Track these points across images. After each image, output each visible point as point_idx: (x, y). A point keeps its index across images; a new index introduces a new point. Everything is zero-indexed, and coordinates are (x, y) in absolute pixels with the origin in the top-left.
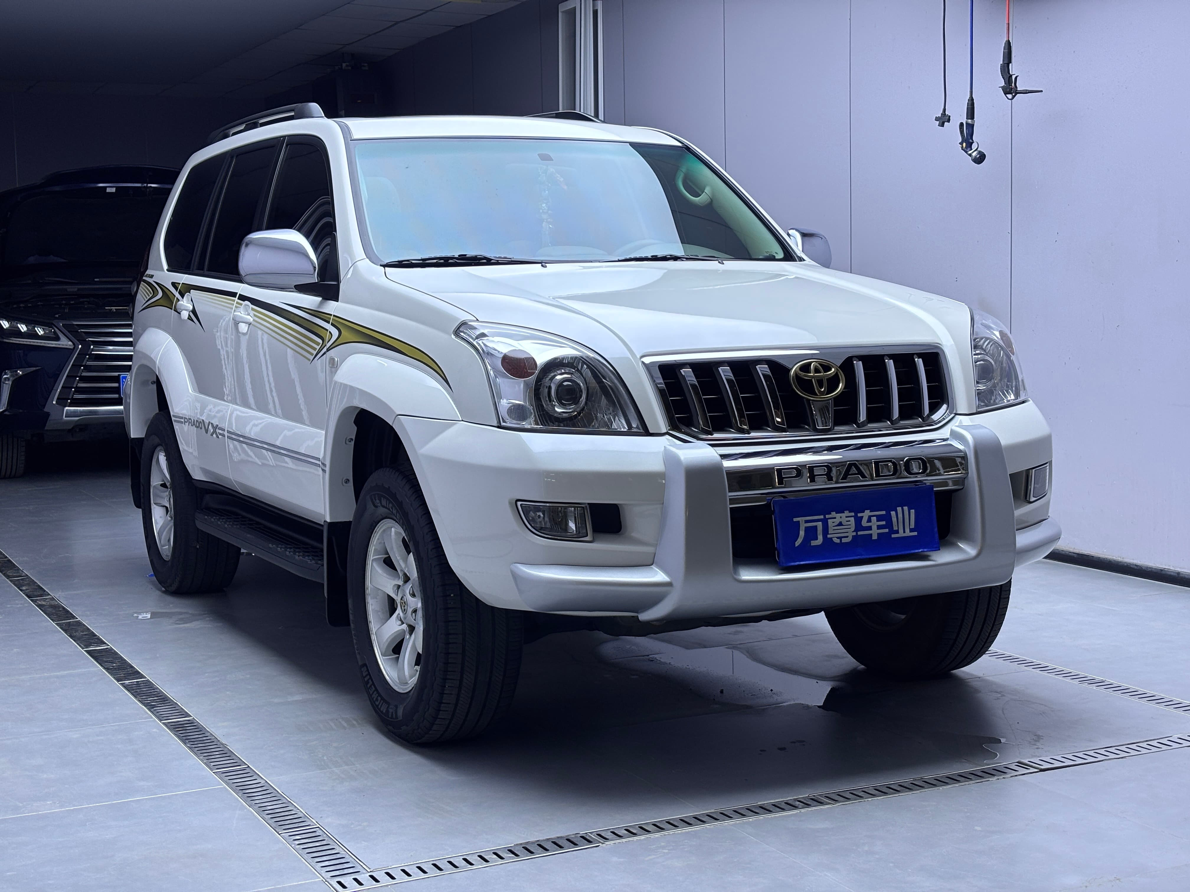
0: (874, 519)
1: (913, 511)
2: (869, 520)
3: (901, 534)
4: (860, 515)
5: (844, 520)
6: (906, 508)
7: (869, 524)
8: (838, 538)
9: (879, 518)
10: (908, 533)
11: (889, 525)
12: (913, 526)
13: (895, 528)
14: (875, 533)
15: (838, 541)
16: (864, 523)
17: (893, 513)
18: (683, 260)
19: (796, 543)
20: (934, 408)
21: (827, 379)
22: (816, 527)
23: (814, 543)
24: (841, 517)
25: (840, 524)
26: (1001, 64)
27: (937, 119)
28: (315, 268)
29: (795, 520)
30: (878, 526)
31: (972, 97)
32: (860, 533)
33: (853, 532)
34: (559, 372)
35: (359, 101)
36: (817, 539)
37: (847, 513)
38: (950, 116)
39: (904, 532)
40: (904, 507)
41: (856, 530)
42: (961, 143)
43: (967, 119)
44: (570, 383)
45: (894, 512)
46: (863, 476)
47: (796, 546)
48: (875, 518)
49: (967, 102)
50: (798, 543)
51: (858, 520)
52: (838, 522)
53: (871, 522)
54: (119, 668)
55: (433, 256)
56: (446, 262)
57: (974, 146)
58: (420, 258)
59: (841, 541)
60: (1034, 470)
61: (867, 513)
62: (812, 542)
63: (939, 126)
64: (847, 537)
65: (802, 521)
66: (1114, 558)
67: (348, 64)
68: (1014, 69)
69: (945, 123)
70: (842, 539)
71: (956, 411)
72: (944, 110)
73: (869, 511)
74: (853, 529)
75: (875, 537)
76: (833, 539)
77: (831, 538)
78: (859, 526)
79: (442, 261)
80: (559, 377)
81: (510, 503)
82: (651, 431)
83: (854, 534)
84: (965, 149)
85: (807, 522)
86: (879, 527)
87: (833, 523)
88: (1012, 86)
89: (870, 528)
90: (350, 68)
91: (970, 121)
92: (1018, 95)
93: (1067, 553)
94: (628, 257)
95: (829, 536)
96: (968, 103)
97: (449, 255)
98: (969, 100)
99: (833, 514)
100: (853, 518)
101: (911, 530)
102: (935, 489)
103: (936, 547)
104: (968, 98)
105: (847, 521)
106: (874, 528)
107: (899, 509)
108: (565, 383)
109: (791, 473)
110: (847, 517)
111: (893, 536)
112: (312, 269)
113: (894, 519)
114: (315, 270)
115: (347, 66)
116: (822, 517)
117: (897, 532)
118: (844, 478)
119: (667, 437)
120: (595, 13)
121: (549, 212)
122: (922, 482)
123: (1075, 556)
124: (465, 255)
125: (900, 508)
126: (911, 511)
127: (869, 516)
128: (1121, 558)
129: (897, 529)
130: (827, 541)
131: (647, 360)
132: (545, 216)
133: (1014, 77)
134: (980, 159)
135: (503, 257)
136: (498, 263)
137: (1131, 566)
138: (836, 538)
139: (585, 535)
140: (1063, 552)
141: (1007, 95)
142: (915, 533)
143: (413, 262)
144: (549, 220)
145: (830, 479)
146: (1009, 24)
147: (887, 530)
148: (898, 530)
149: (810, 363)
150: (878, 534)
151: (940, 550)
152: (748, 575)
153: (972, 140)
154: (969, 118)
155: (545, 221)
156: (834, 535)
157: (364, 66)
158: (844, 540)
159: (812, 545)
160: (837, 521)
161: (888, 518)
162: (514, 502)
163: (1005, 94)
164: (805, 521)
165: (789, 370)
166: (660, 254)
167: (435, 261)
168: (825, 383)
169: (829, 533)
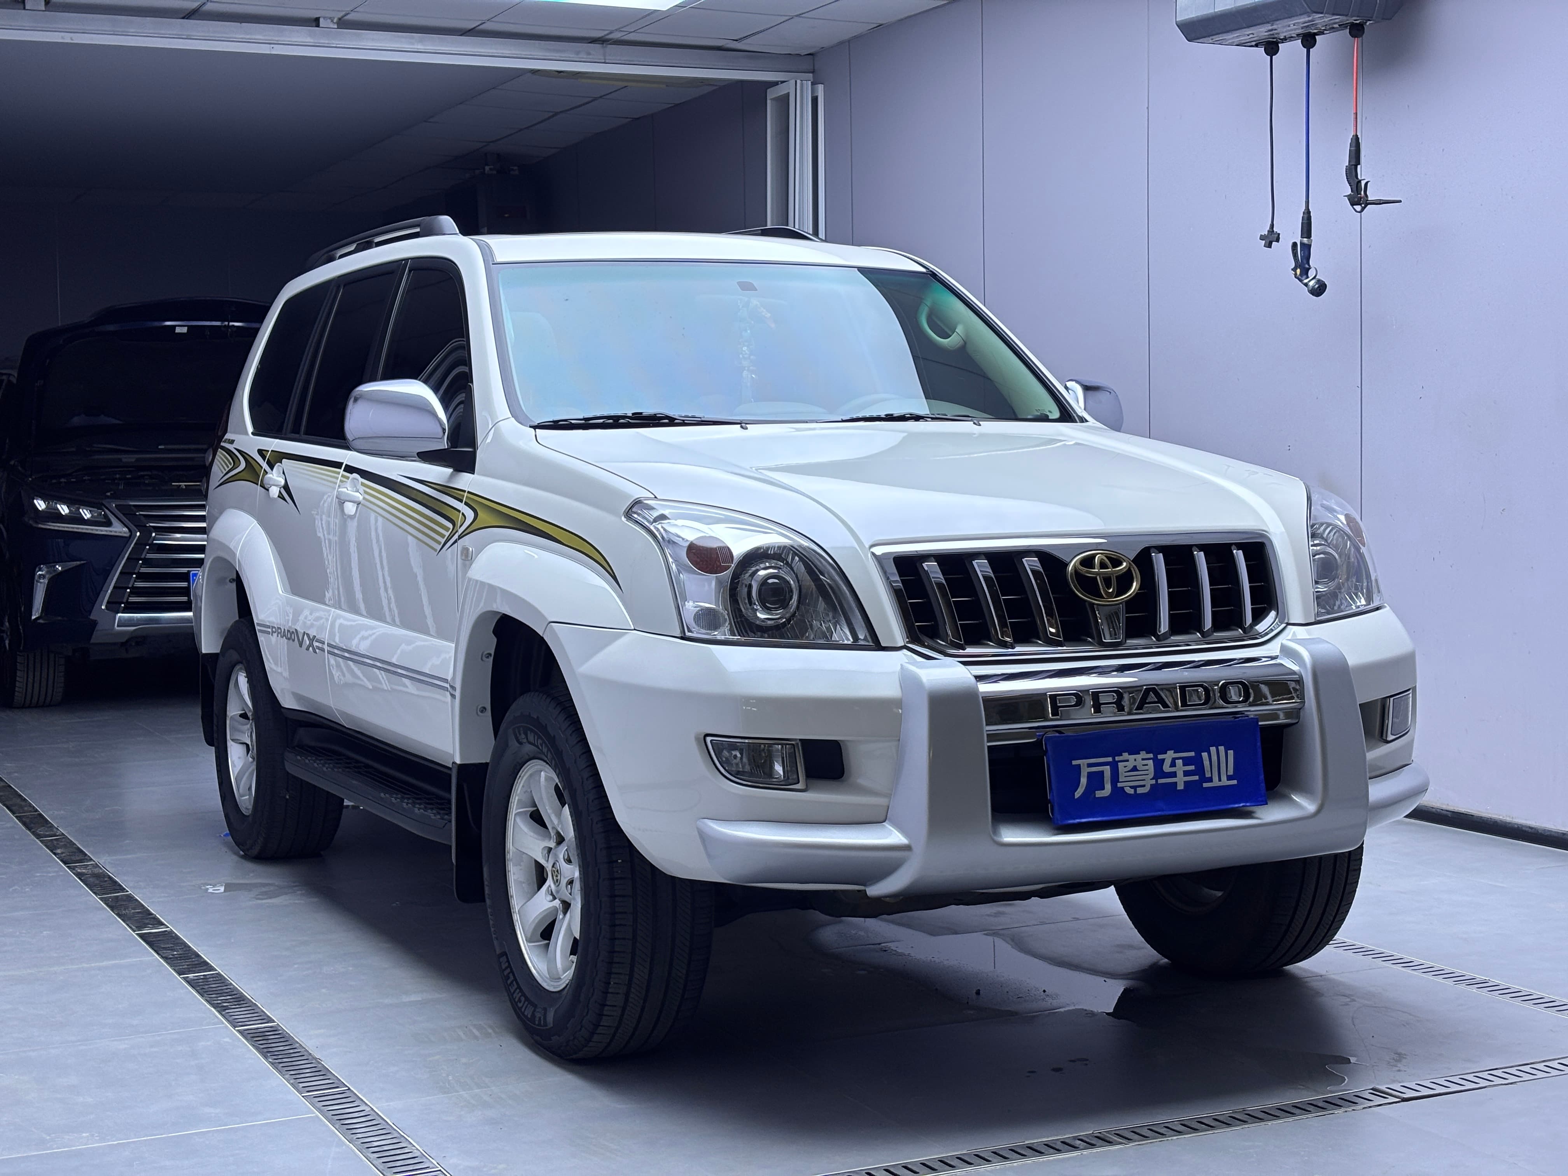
0: (1179, 762)
1: (1231, 753)
2: (1173, 764)
3: (1216, 783)
4: (1160, 757)
5: (1139, 764)
6: (1221, 748)
7: (1173, 769)
8: (1131, 787)
9: (1187, 761)
10: (1225, 782)
11: (1200, 770)
12: (1231, 772)
13: (1208, 775)
14: (1180, 781)
15: (1132, 791)
16: (1167, 768)
17: (1205, 755)
18: (927, 421)
19: (1076, 793)
20: (1258, 616)
21: (1116, 577)
22: (1102, 772)
23: (1099, 794)
24: (1135, 760)
25: (1135, 769)
26: (1346, 166)
27: (1262, 238)
28: (444, 430)
29: (1074, 762)
30: (1184, 771)
31: (1309, 209)
32: (1161, 781)
33: (1151, 779)
34: (762, 566)
35: (506, 215)
36: (1103, 788)
37: (1143, 755)
38: (1279, 234)
39: (1220, 780)
40: (1219, 747)
41: (1155, 777)
42: (1294, 270)
43: (1301, 237)
44: (776, 581)
45: (1206, 753)
46: (1165, 705)
47: (1076, 798)
48: (1181, 761)
49: (1302, 215)
50: (1078, 794)
51: (1159, 764)
52: (1132, 767)
53: (1175, 766)
54: (181, 958)
55: (598, 415)
56: (615, 422)
57: (1312, 273)
58: (582, 417)
59: (1135, 791)
60: (1392, 699)
61: (1170, 754)
62: (1096, 792)
63: (1265, 246)
64: (1144, 786)
65: (1084, 764)
66: (1501, 817)
67: (492, 167)
68: (1363, 173)
69: (1274, 243)
70: (1138, 789)
71: (1288, 620)
72: (1272, 226)
73: (1173, 751)
74: (1152, 776)
75: (1181, 787)
76: (1125, 788)
77: (1123, 788)
78: (1159, 772)
79: (611, 421)
80: (762, 573)
81: (697, 739)
82: (883, 644)
83: (1154, 782)
84: (1300, 277)
85: (1090, 765)
86: (1186, 773)
87: (1125, 767)
88: (1361, 194)
89: (1174, 775)
90: (495, 172)
91: (1305, 240)
92: (1369, 206)
93: (1438, 810)
94: (854, 416)
95: (1119, 785)
96: (1303, 217)
97: (620, 413)
98: (1304, 213)
99: (1126, 755)
100: (1151, 761)
101: (1229, 778)
102: (1260, 723)
103: (1262, 801)
104: (1303, 210)
105: (1143, 765)
106: (1180, 774)
107: (1213, 749)
108: (770, 581)
109: (1069, 700)
110: (1143, 759)
111: (1205, 785)
112: (440, 431)
113: (1206, 763)
114: (444, 433)
115: (491, 169)
116: (1110, 759)
117: (1210, 780)
118: (1140, 707)
119: (905, 651)
120: (815, 100)
121: (752, 357)
122: (1244, 714)
123: (1449, 814)
124: (641, 413)
125: (1214, 747)
126: (1229, 751)
127: (1173, 758)
128: (1509, 817)
129: (1210, 776)
130: (1118, 791)
131: (879, 551)
132: (745, 363)
133: (1363, 183)
134: (1319, 290)
135: (690, 416)
136: (683, 424)
137: (1524, 829)
138: (1128, 788)
139: (795, 782)
140: (1434, 810)
141: (1354, 207)
142: (1235, 782)
143: (573, 422)
144: (751, 368)
145: (1121, 708)
146: (1356, 113)
147: (1196, 778)
148: (1212, 777)
149: (1094, 556)
150: (1185, 782)
151: (1267, 804)
152: (1012, 835)
153: (1309, 265)
154: (1305, 236)
155: (746, 369)
156: (1126, 784)
157: (513, 170)
158: (1140, 791)
159: (1097, 796)
160: (1130, 765)
161: (1197, 762)
162: (703, 737)
163: (1352, 205)
164: (1088, 764)
165: (1066, 565)
166: (897, 412)
167: (601, 421)
168: (1114, 582)
169: (1120, 781)
